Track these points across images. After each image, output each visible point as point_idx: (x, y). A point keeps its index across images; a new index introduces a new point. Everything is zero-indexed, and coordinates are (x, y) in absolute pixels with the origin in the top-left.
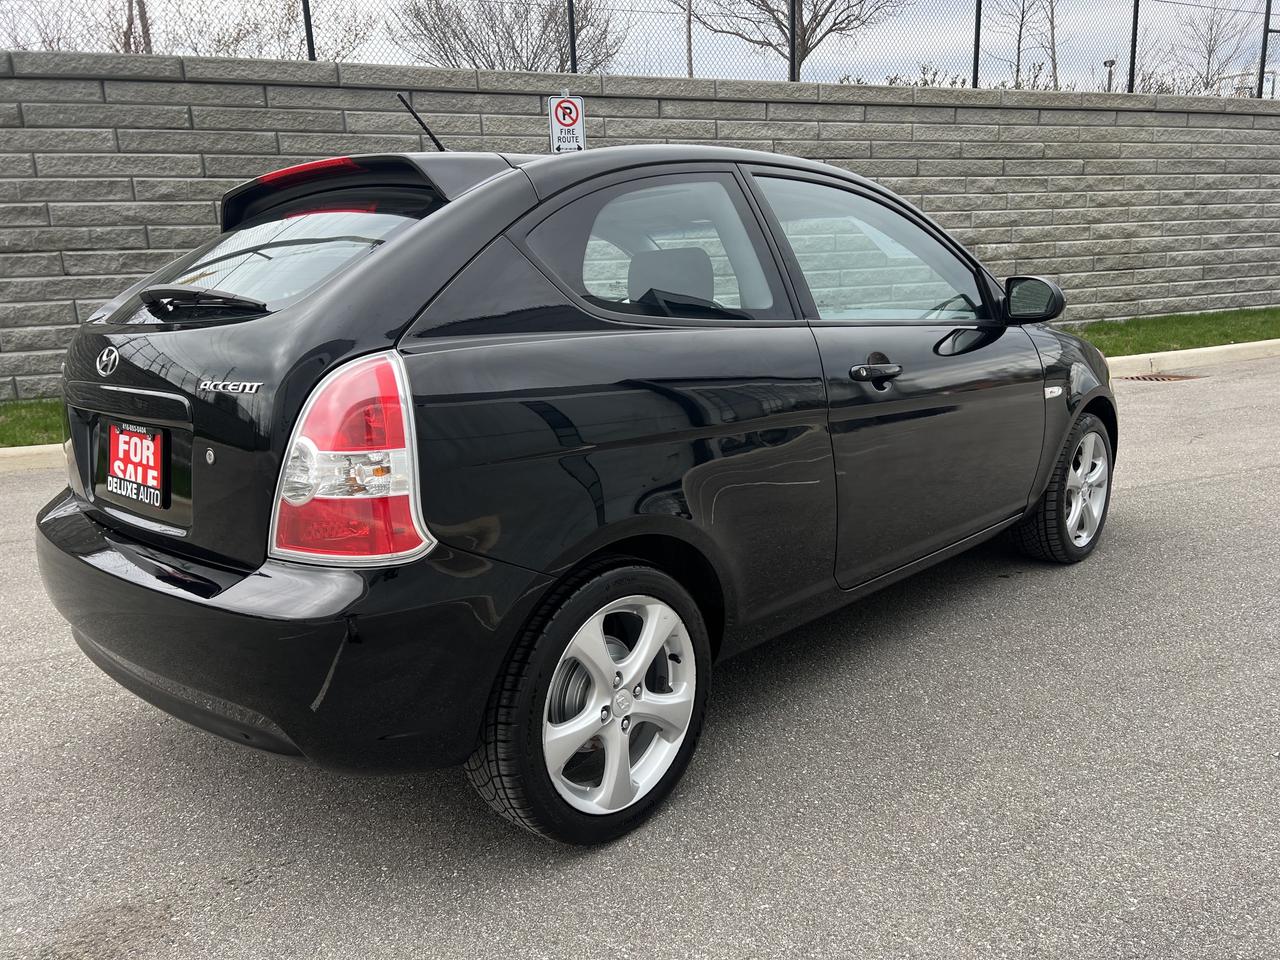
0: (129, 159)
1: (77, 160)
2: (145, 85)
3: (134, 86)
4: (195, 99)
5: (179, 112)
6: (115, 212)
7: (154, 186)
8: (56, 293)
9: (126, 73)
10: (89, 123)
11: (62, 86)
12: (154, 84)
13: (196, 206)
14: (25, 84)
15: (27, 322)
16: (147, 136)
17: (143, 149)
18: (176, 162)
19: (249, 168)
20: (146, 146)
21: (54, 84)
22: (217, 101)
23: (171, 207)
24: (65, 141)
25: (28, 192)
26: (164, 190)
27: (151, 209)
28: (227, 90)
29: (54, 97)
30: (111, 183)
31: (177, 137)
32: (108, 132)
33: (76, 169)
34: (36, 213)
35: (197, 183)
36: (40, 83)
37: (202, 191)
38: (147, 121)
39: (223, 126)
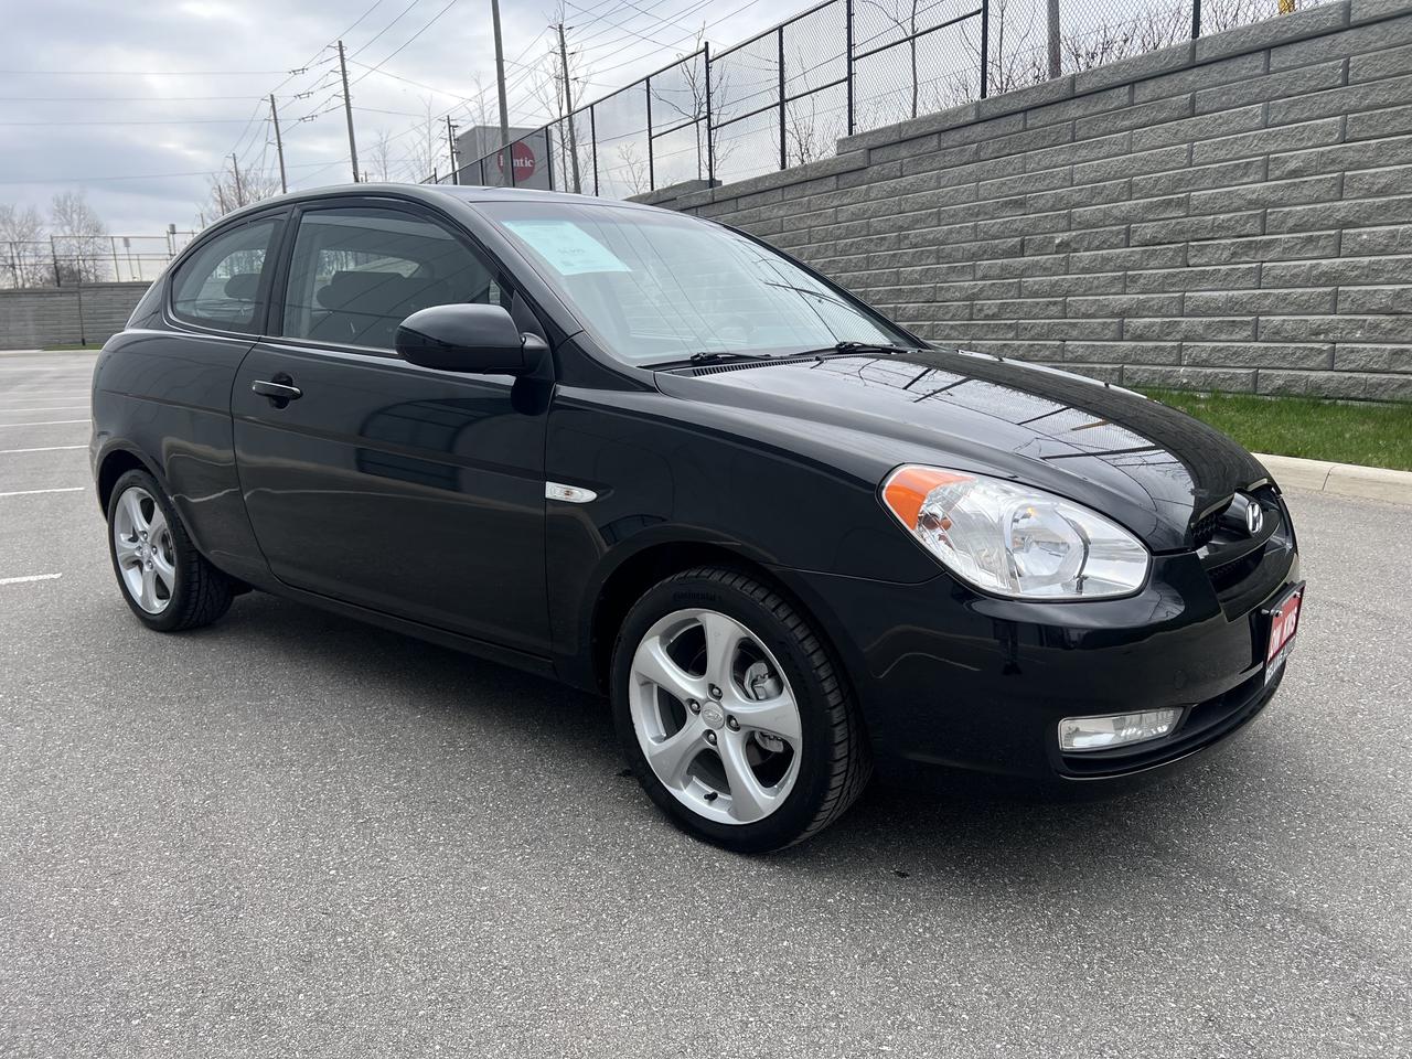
0: (1270, 134)
1: (1224, 143)
2: (1306, 44)
3: (1296, 48)
4: (1356, 47)
5: (1334, 68)
6: (1241, 196)
7: (1285, 161)
8: (1173, 285)
9: (1289, 35)
10: (1246, 100)
11: (1232, 65)
12: (1316, 40)
13: (1320, 180)
14: (1206, 69)
15: (1145, 313)
16: (1295, 103)
17: (1288, 120)
18: (1314, 130)
19: (1393, 123)
20: (1292, 116)
21: (1225, 64)
22: (1380, 44)
23: (1295, 184)
24: (1221, 124)
25: (1177, 183)
26: (1292, 165)
27: (1275, 189)
28: (1392, 27)
29: (1224, 79)
30: (1248, 163)
31: (1324, 99)
32: (1257, 108)
33: (1221, 154)
34: (1179, 204)
35: (1330, 152)
36: (1215, 67)
37: (1333, 162)
38: (1300, 86)
39: (1378, 75)
